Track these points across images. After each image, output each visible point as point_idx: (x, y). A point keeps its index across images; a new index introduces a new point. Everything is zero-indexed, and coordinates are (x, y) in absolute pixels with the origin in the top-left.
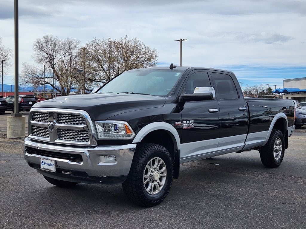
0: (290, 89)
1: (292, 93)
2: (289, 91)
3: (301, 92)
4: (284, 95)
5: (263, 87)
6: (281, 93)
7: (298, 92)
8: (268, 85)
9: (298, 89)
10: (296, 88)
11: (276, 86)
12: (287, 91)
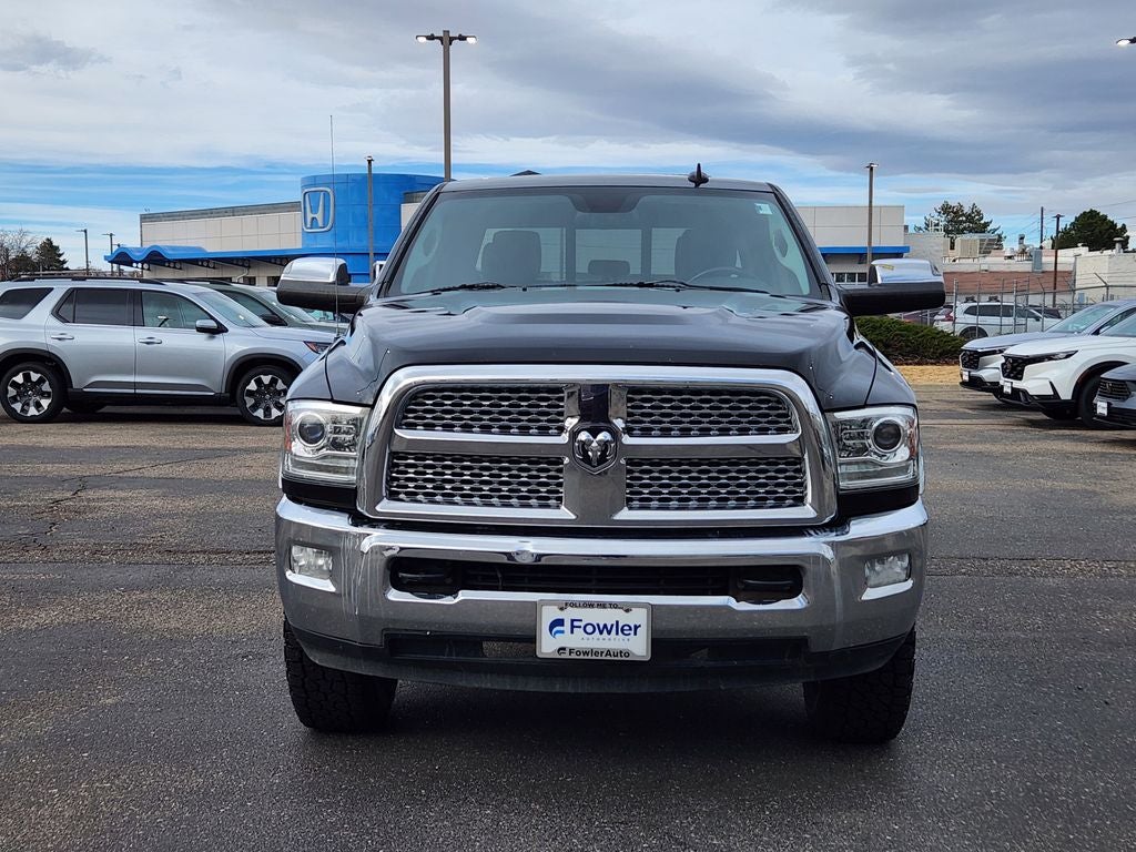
0: (173, 248)
1: (178, 266)
2: (169, 255)
3: (213, 259)
4: (149, 269)
5: (29, 239)
6: (135, 265)
7: (202, 260)
8: (85, 231)
9: (200, 249)
10: (192, 244)
11: (111, 235)
12: (160, 255)
